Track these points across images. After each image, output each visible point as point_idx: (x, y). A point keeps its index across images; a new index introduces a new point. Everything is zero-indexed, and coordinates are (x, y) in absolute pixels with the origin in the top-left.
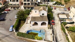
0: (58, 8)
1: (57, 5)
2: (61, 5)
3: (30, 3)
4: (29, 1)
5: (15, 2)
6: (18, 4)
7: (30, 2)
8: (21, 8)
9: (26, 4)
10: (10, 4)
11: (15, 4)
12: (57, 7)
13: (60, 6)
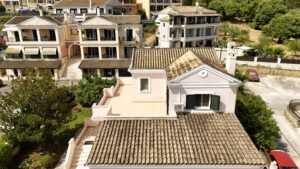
0: (271, 77)
1: (259, 60)
2: (283, 61)
3: (115, 49)
4: (114, 39)
5: (39, 42)
6: (53, 51)
7: (117, 41)
8: (64, 75)
9: (97, 55)
10: (13, 52)
11: (35, 51)
12: (262, 70)
13: (279, 63)
